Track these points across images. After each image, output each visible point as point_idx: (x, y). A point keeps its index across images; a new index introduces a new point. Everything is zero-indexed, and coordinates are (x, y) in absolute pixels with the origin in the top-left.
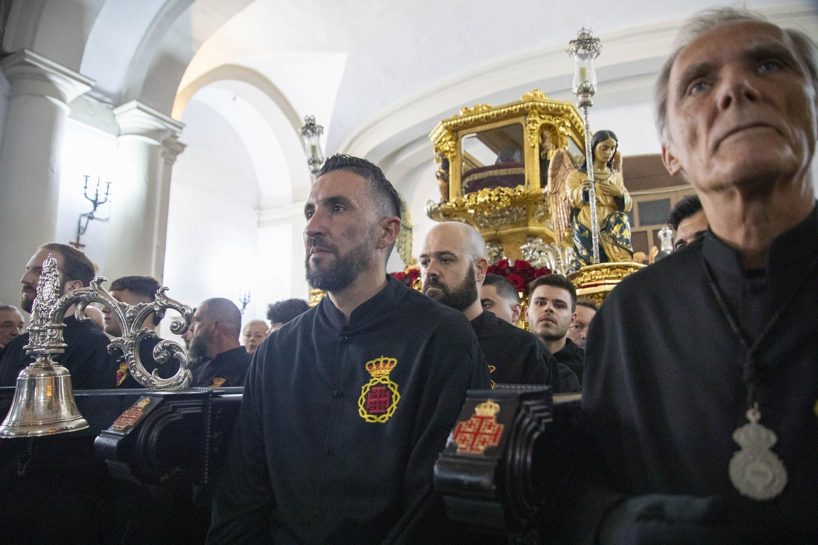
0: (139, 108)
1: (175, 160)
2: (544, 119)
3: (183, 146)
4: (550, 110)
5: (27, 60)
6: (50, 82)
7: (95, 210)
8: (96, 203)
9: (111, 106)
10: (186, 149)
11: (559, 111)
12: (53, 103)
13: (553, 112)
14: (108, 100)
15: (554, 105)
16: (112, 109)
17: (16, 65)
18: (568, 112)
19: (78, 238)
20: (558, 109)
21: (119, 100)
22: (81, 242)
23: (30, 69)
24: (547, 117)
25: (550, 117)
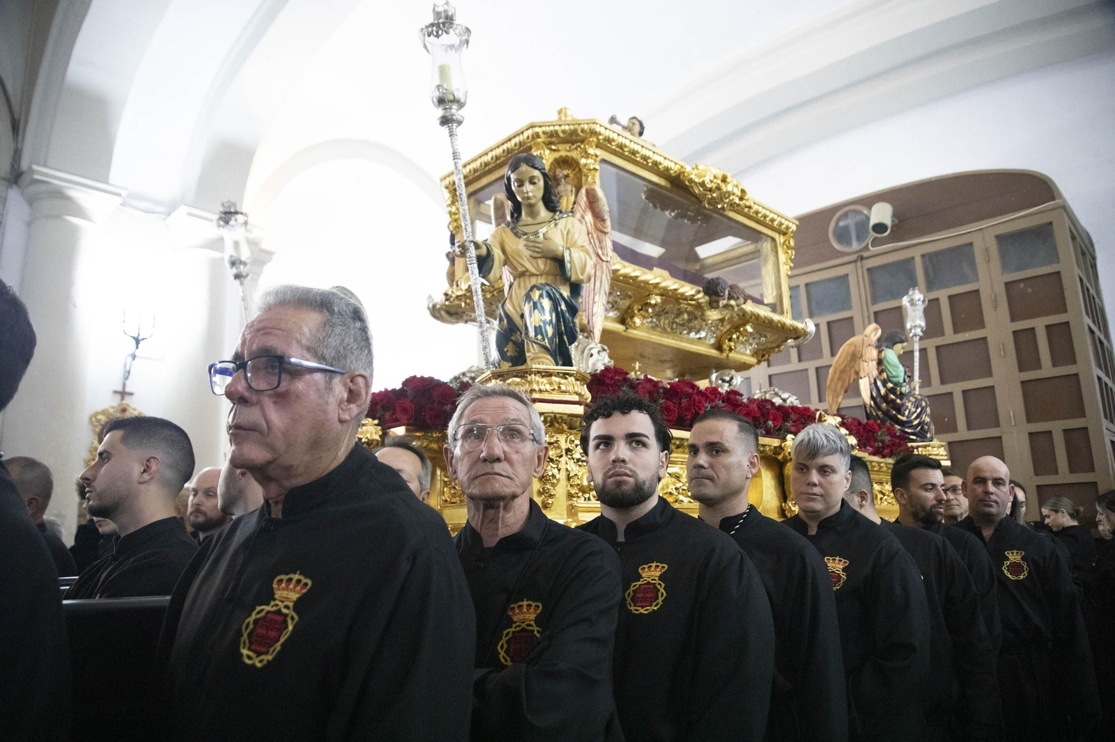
0: (189, 214)
1: (262, 273)
2: (558, 150)
3: (270, 254)
4: (561, 135)
5: (37, 177)
6: (68, 198)
7: (137, 348)
8: (137, 341)
9: (163, 216)
10: (274, 257)
11: (577, 135)
12: (72, 223)
13: (568, 138)
14: (160, 209)
15: (586, 127)
16: (165, 219)
17: (29, 185)
18: (593, 133)
19: (124, 385)
20: (574, 132)
21: (171, 208)
22: (128, 389)
23: (42, 187)
24: (561, 147)
25: (567, 146)
